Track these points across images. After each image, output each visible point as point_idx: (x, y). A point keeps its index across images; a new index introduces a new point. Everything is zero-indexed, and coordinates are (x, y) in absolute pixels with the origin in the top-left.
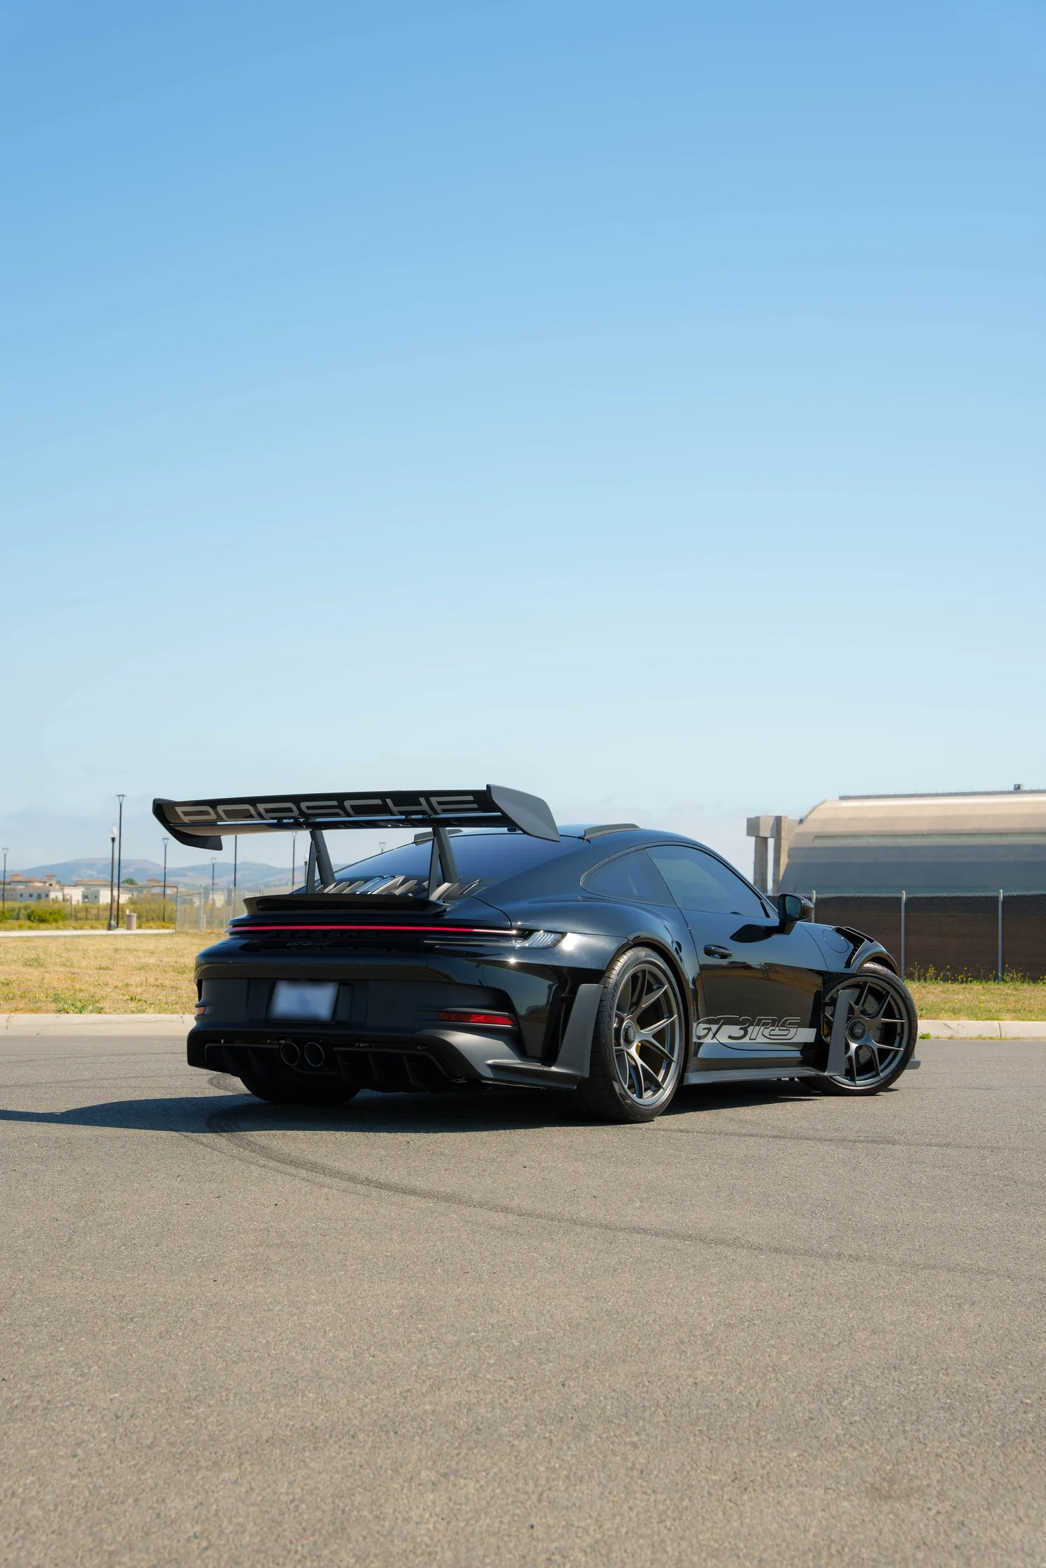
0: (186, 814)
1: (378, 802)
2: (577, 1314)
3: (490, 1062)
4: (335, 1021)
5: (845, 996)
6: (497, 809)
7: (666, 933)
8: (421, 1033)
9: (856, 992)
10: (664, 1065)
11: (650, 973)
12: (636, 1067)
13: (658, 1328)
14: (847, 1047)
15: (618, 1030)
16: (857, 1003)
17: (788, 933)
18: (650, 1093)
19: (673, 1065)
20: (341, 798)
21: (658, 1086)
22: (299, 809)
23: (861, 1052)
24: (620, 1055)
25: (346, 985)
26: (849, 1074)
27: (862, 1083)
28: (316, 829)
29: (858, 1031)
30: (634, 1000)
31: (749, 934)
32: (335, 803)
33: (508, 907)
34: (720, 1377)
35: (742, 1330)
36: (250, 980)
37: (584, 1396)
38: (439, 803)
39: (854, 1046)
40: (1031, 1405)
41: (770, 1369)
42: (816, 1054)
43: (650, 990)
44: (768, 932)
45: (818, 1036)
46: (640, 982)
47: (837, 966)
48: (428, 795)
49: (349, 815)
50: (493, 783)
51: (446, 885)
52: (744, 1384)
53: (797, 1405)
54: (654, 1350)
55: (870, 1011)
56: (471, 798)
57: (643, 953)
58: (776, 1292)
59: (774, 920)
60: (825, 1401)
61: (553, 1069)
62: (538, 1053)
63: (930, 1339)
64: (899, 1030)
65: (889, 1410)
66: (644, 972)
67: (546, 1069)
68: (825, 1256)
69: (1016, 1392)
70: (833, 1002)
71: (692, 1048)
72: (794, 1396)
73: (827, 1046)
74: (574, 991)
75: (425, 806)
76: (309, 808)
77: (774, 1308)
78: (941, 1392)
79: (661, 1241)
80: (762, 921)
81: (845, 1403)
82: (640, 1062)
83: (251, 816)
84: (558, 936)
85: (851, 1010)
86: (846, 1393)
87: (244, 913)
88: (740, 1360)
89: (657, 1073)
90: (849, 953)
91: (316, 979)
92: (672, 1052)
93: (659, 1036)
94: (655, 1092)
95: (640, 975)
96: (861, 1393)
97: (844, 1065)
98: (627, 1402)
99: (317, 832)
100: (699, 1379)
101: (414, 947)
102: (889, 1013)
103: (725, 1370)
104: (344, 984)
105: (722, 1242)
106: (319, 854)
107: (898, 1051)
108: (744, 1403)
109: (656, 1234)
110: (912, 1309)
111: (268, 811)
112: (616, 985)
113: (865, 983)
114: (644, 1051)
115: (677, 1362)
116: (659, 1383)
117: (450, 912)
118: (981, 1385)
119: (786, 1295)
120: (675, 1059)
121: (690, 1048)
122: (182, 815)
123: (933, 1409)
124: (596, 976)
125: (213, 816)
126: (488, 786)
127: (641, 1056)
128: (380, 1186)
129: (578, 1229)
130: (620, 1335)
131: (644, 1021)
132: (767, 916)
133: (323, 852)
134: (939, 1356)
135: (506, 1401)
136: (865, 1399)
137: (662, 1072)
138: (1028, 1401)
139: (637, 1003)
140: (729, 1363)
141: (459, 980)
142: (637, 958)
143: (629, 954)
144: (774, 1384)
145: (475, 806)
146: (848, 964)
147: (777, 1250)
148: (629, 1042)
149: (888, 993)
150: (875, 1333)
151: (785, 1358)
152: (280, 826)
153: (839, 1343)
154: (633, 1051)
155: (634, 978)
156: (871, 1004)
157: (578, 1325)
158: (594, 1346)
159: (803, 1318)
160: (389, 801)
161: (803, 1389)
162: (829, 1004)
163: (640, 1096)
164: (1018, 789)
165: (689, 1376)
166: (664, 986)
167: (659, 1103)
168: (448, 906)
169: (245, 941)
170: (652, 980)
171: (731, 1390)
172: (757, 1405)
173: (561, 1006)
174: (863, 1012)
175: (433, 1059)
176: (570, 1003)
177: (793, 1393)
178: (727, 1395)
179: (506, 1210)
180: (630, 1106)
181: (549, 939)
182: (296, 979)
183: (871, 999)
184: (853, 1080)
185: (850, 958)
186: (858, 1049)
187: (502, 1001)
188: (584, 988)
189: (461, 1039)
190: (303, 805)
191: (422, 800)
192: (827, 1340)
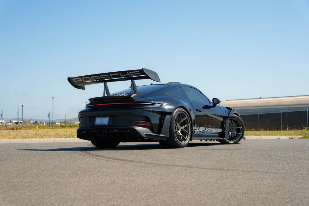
0: (75, 80)
1: (118, 74)
2: (156, 183)
3: (145, 133)
4: (109, 125)
5: (228, 122)
6: (145, 74)
7: (186, 105)
8: (129, 127)
9: (231, 121)
10: (187, 135)
11: (183, 114)
12: (180, 136)
13: (178, 186)
14: (229, 133)
15: (176, 127)
16: (231, 123)
17: (215, 107)
18: (183, 141)
19: (189, 135)
20: (109, 74)
21: (185, 140)
22: (100, 77)
23: (232, 135)
24: (176, 132)
25: (112, 117)
26: (229, 139)
27: (232, 141)
28: (105, 82)
29: (231, 130)
30: (179, 120)
31: (206, 107)
32: (108, 75)
33: (149, 98)
34: (194, 197)
35: (202, 186)
36: (90, 117)
37: (152, 202)
38: (132, 73)
39: (230, 133)
40: (288, 202)
41: (209, 194)
42: (222, 135)
43: (183, 118)
44: (210, 107)
45: (222, 130)
46: (180, 116)
47: (226, 115)
48: (129, 71)
49: (111, 78)
50: (144, 68)
51: (135, 94)
52: (201, 198)
53: (217, 203)
54: (176, 191)
55: (234, 125)
56: (139, 71)
57: (181, 109)
58: (212, 177)
59: (212, 105)
60: (225, 202)
61: (160, 135)
62: (157, 132)
63: (255, 186)
64: (240, 130)
65: (245, 204)
66: (181, 113)
67: (158, 135)
68: (225, 170)
69: (283, 198)
70: (226, 123)
71: (193, 132)
72: (216, 201)
73: (224, 133)
74: (165, 117)
75: (128, 74)
76: (102, 77)
77: (211, 181)
78: (260, 199)
79: (183, 168)
80: (209, 105)
81: (232, 202)
82: (181, 134)
83: (89, 80)
84: (161, 105)
85: (230, 125)
86: (232, 200)
87: (89, 102)
88: (201, 192)
89: (185, 137)
90: (229, 112)
91: (105, 116)
92: (188, 132)
93: (185, 128)
94: (185, 141)
95: (180, 114)
96: (236, 200)
97: (228, 138)
98: (165, 203)
99: (105, 83)
100: (188, 197)
101: (127, 107)
102: (238, 126)
103: (196, 195)
104: (111, 117)
105: (198, 168)
106: (106, 89)
107: (240, 134)
108: (201, 203)
109: (181, 166)
110: (249, 180)
111: (93, 78)
112: (175, 116)
113: (233, 119)
114: (182, 132)
115: (182, 193)
116: (176, 199)
117: (136, 99)
118: (272, 197)
119: (214, 178)
120: (189, 134)
121: (192, 132)
122: (74, 80)
123: (259, 203)
124: (170, 113)
125: (81, 80)
126: (143, 68)
127: (181, 133)
128: (115, 159)
129: (162, 166)
130: (167, 187)
131: (182, 125)
132: (210, 103)
133: (107, 88)
134: (258, 190)
135: (128, 204)
136: (237, 201)
137: (186, 137)
138: (287, 201)
139: (180, 121)
140: (197, 193)
141: (136, 114)
142: (180, 110)
143: (178, 109)
144: (210, 198)
145: (140, 73)
146: (229, 115)
147: (212, 169)
148: (178, 130)
149: (238, 121)
150: (239, 186)
151: (214, 192)
152: (96, 82)
153: (229, 188)
154: (179, 132)
155: (179, 114)
156: (234, 124)
157: (156, 185)
158: (159, 190)
159: (219, 182)
160: (120, 74)
161: (219, 199)
162: (224, 124)
163: (181, 142)
164: (260, 98)
165: (185, 196)
166: (186, 117)
167: (186, 144)
168: (135, 98)
169: (89, 109)
170: (183, 116)
171: (197, 200)
172: (205, 203)
173: (162, 120)
174: (232, 126)
175: (132, 133)
176: (164, 120)
177: (216, 200)
178: (196, 201)
179: (144, 163)
180: (179, 144)
181: (159, 105)
182: (100, 116)
183: (234, 123)
184: (230, 141)
185: (229, 113)
186: (231, 134)
187: (148, 119)
188: (167, 116)
189: (139, 128)
190: (101, 76)
191: (128, 73)
192: (226, 187)
